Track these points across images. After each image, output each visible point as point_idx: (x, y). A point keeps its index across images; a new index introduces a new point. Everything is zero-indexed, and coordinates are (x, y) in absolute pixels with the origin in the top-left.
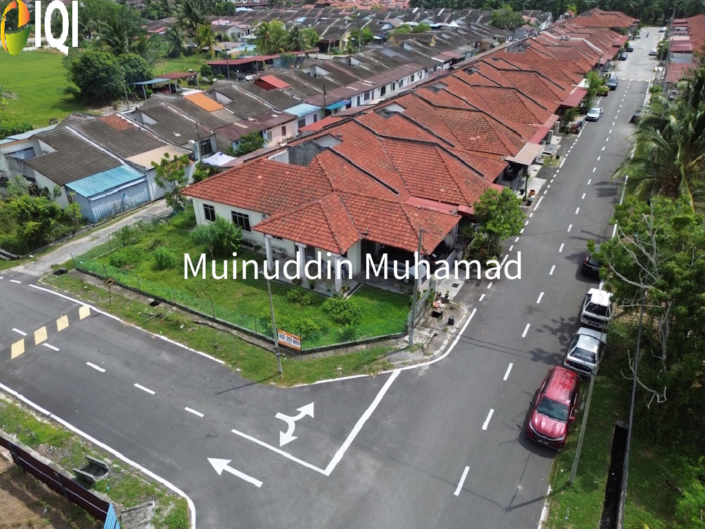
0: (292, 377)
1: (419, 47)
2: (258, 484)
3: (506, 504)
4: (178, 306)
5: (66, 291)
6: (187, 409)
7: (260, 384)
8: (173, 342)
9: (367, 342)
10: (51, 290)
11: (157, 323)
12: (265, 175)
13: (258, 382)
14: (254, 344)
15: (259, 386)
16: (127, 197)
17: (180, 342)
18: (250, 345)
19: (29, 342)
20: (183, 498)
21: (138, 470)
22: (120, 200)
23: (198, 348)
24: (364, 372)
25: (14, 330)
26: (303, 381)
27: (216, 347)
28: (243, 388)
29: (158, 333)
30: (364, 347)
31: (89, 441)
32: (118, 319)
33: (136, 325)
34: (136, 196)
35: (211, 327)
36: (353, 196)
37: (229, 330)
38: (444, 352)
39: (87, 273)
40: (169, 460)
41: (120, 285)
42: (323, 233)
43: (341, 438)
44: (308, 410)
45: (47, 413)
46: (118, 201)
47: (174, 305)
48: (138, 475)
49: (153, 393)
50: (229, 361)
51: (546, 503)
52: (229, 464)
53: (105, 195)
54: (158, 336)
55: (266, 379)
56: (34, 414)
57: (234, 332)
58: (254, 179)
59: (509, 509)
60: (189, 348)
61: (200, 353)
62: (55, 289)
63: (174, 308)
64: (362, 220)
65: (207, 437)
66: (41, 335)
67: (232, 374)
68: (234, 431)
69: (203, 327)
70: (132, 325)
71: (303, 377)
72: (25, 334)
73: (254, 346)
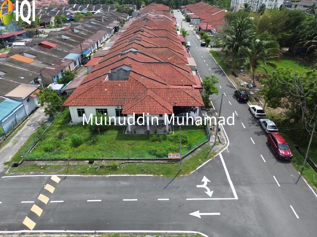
0: (187, 170)
1: (98, 22)
2: (219, 214)
3: (294, 182)
4: (105, 160)
5: (31, 173)
6: (159, 199)
7: (176, 178)
8: (119, 175)
9: (199, 147)
10: (21, 175)
11: (103, 170)
12: (108, 88)
13: (175, 177)
14: (157, 163)
15: (177, 179)
16: (17, 116)
17: (123, 174)
18: (156, 164)
19: (40, 204)
20: (197, 233)
21: (166, 233)
22: (14, 119)
23: (134, 173)
24: (209, 158)
25: (22, 202)
26: (192, 170)
27: (143, 170)
28: (172, 182)
29: (108, 174)
30: (199, 149)
31: (130, 233)
32: (79, 176)
33: (92, 175)
34: (20, 115)
35: (131, 163)
36: (158, 89)
37: (140, 161)
38: (227, 141)
39: (34, 160)
40: (174, 222)
41: (62, 160)
42: (159, 107)
43: (227, 184)
44: (205, 180)
45: (93, 232)
46: (13, 120)
47: (103, 160)
48: (169, 235)
49: (137, 200)
50: (154, 174)
51: (303, 177)
52: (200, 212)
53: (8, 118)
54: (109, 175)
55: (177, 175)
56: (87, 235)
57: (143, 161)
58: (103, 91)
59: (296, 183)
60: (130, 175)
61: (137, 175)
62: (22, 174)
63: (103, 161)
64: (169, 98)
65: (179, 207)
66: (44, 199)
67: (161, 178)
68: (187, 199)
69: (127, 164)
70: (90, 176)
71: (191, 168)
72: (33, 202)
73: (158, 164)
